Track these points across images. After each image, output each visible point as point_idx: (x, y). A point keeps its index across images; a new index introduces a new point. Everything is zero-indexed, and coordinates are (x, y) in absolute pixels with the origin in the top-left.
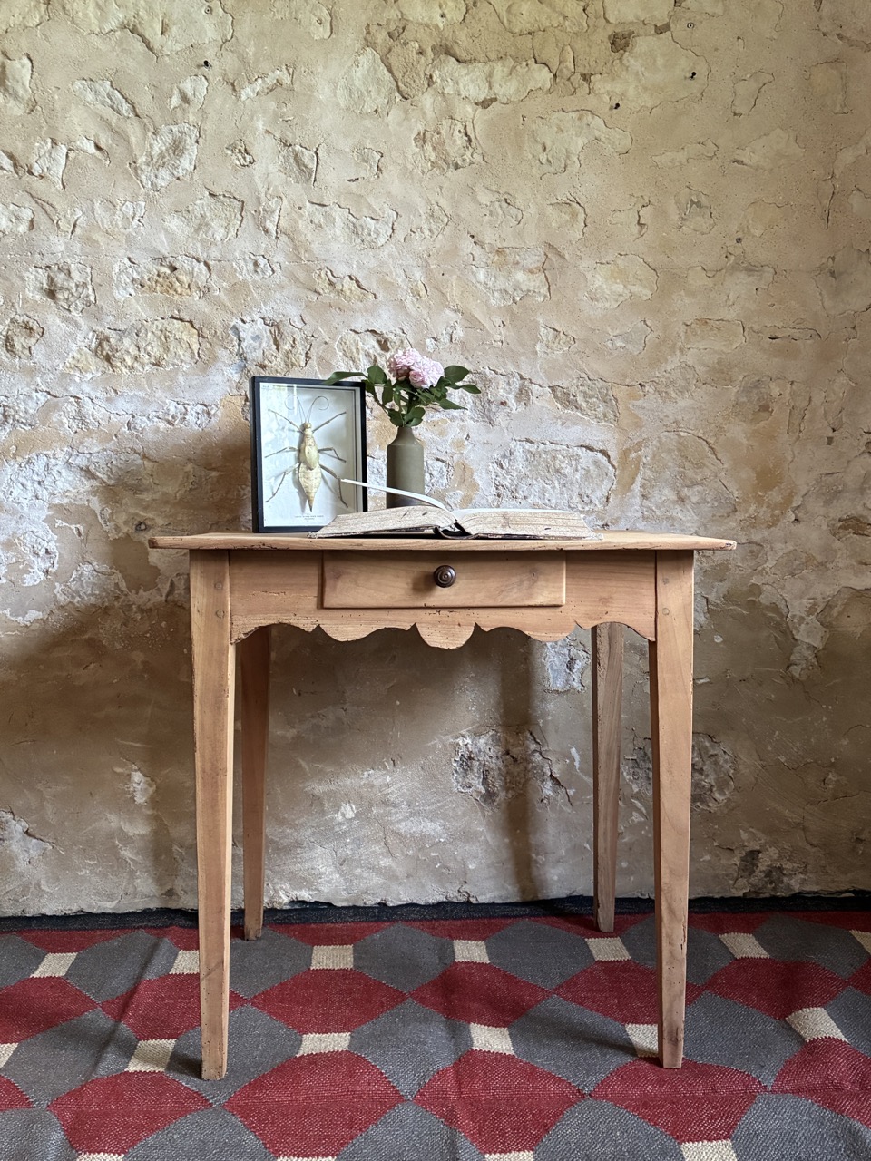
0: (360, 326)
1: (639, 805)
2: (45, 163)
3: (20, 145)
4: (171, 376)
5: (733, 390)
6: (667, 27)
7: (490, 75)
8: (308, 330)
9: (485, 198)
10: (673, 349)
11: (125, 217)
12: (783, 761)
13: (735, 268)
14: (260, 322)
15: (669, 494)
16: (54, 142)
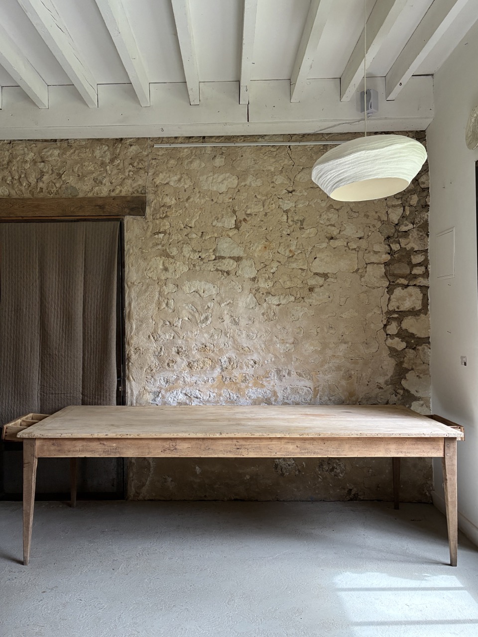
0: (249, 358)
1: (320, 477)
2: (177, 323)
3: (171, 319)
4: (205, 371)
5: (342, 373)
6: (323, 285)
7: (279, 299)
8: (237, 359)
9: (279, 327)
10: (326, 363)
11: (195, 335)
12: (357, 466)
13: (341, 342)
14: (226, 358)
15: (326, 398)
16: (179, 319)
